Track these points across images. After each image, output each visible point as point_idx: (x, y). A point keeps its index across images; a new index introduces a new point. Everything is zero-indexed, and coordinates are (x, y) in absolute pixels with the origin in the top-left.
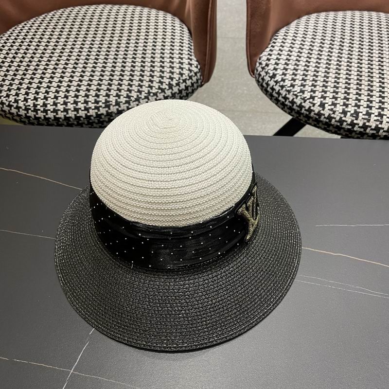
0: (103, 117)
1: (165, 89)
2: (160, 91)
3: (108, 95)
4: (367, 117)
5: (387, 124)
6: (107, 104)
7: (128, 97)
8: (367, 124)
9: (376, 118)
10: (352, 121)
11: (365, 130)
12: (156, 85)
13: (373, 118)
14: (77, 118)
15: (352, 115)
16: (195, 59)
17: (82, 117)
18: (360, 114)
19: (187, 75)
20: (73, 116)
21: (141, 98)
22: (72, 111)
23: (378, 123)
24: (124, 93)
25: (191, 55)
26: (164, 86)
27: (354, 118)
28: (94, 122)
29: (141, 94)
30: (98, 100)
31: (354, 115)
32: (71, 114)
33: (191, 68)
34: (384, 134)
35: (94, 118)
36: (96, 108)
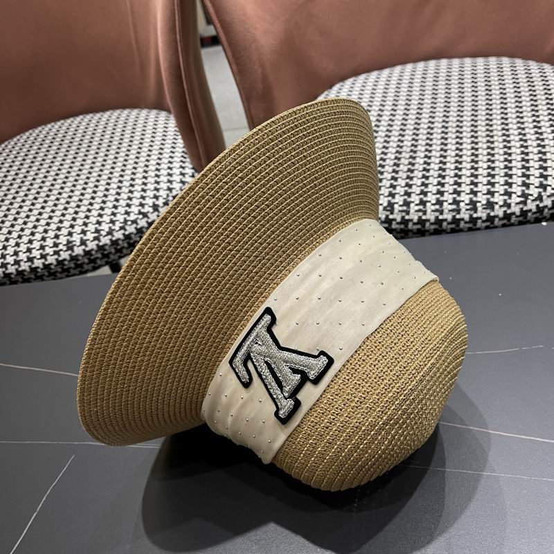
0: (66, 263)
1: (148, 212)
2: (141, 216)
3: (70, 234)
4: (405, 208)
5: (432, 213)
6: (70, 246)
7: (97, 231)
8: (407, 217)
9: (417, 208)
10: (387, 216)
11: (406, 226)
12: (135, 209)
13: (413, 208)
14: (34, 270)
15: (385, 209)
16: (191, 166)
17: (38, 267)
18: (396, 206)
19: (178, 189)
20: (28, 269)
21: (114, 230)
22: (25, 262)
23: (421, 214)
24: (91, 228)
25: (184, 162)
26: (147, 209)
27: (388, 213)
28: (57, 272)
29: (114, 225)
30: (58, 241)
31: (388, 208)
32: (25, 266)
33: (184, 180)
34: (433, 227)
35: (56, 266)
36: (56, 253)
